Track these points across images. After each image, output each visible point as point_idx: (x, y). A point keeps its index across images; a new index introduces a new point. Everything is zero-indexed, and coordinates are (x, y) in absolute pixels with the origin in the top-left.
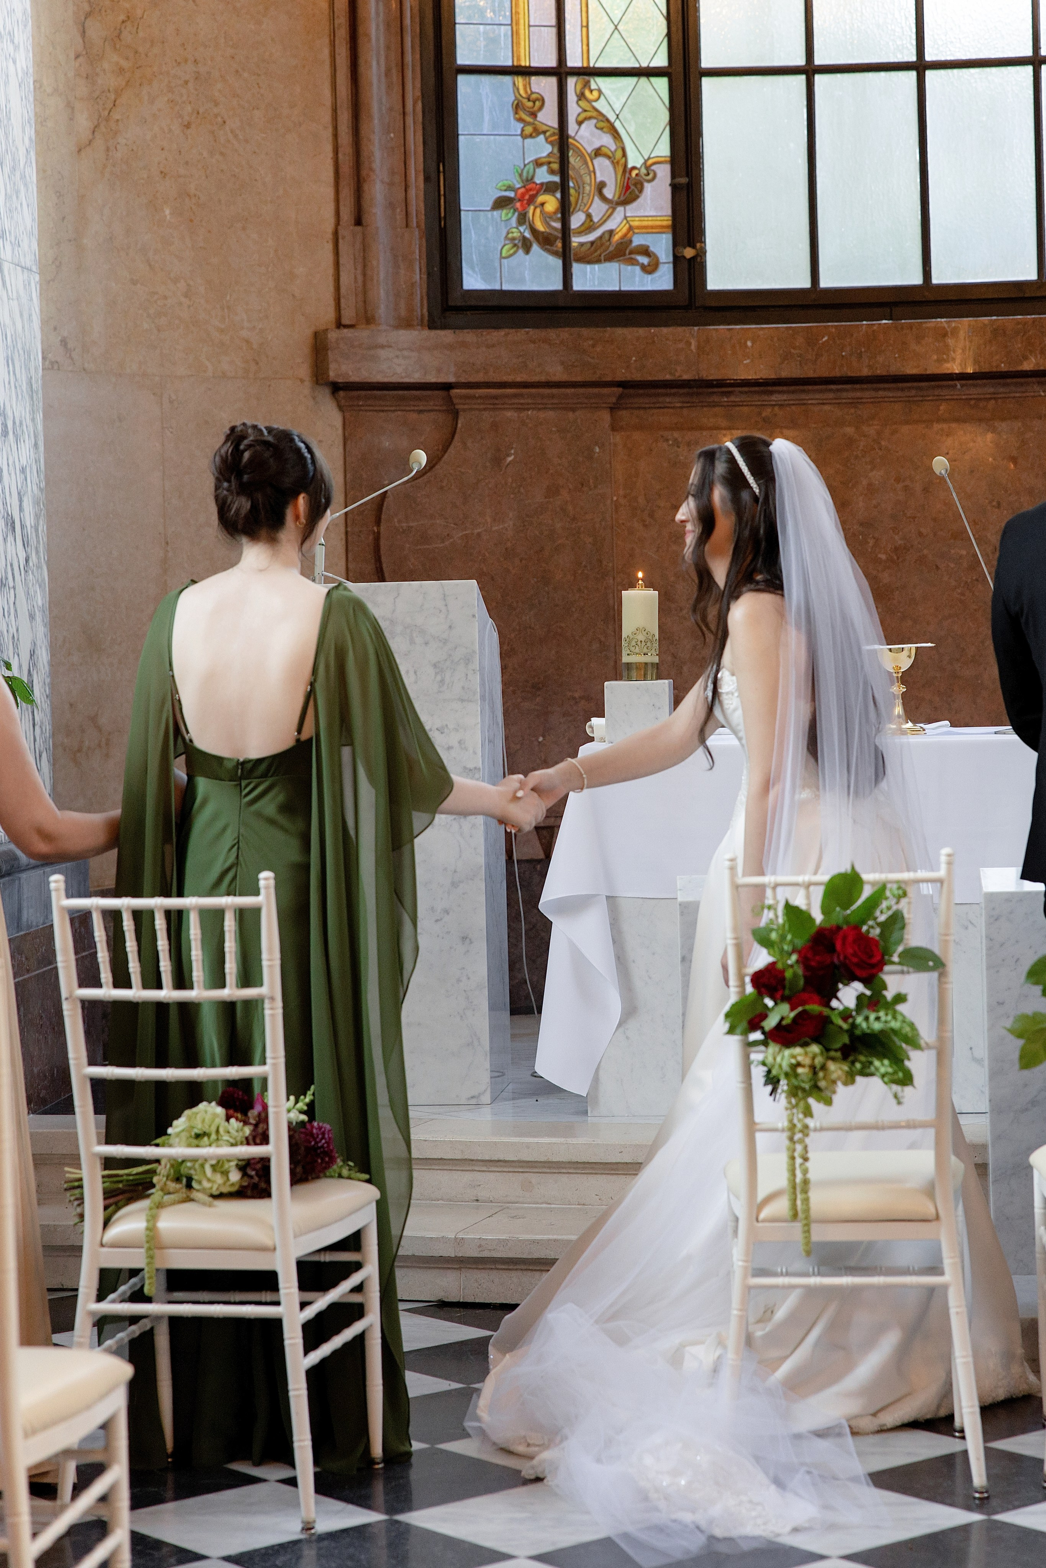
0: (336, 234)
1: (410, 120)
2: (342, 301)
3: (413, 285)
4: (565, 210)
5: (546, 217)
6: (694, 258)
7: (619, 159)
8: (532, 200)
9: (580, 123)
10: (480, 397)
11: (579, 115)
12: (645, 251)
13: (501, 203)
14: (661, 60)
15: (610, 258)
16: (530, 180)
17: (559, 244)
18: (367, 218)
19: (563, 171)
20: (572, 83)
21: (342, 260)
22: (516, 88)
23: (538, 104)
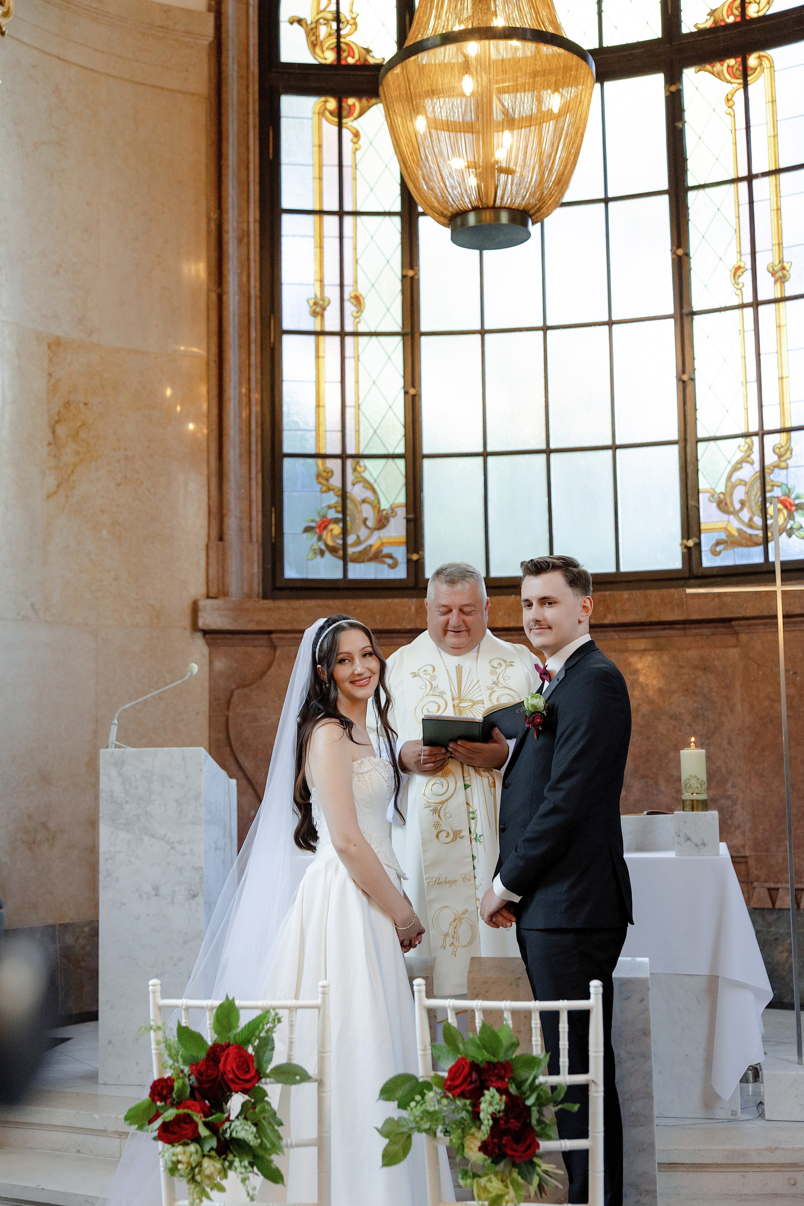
0: (207, 546)
1: (254, 483)
2: (210, 584)
3: (252, 575)
4: (345, 532)
5: (334, 537)
6: (417, 561)
7: (376, 505)
8: (325, 527)
9: (354, 485)
10: (288, 639)
11: (353, 480)
12: (390, 556)
13: (308, 529)
14: (401, 450)
15: (370, 560)
16: (325, 516)
17: (341, 553)
18: (226, 537)
19: (344, 511)
20: (349, 462)
21: (210, 560)
22: (317, 465)
23: (330, 474)
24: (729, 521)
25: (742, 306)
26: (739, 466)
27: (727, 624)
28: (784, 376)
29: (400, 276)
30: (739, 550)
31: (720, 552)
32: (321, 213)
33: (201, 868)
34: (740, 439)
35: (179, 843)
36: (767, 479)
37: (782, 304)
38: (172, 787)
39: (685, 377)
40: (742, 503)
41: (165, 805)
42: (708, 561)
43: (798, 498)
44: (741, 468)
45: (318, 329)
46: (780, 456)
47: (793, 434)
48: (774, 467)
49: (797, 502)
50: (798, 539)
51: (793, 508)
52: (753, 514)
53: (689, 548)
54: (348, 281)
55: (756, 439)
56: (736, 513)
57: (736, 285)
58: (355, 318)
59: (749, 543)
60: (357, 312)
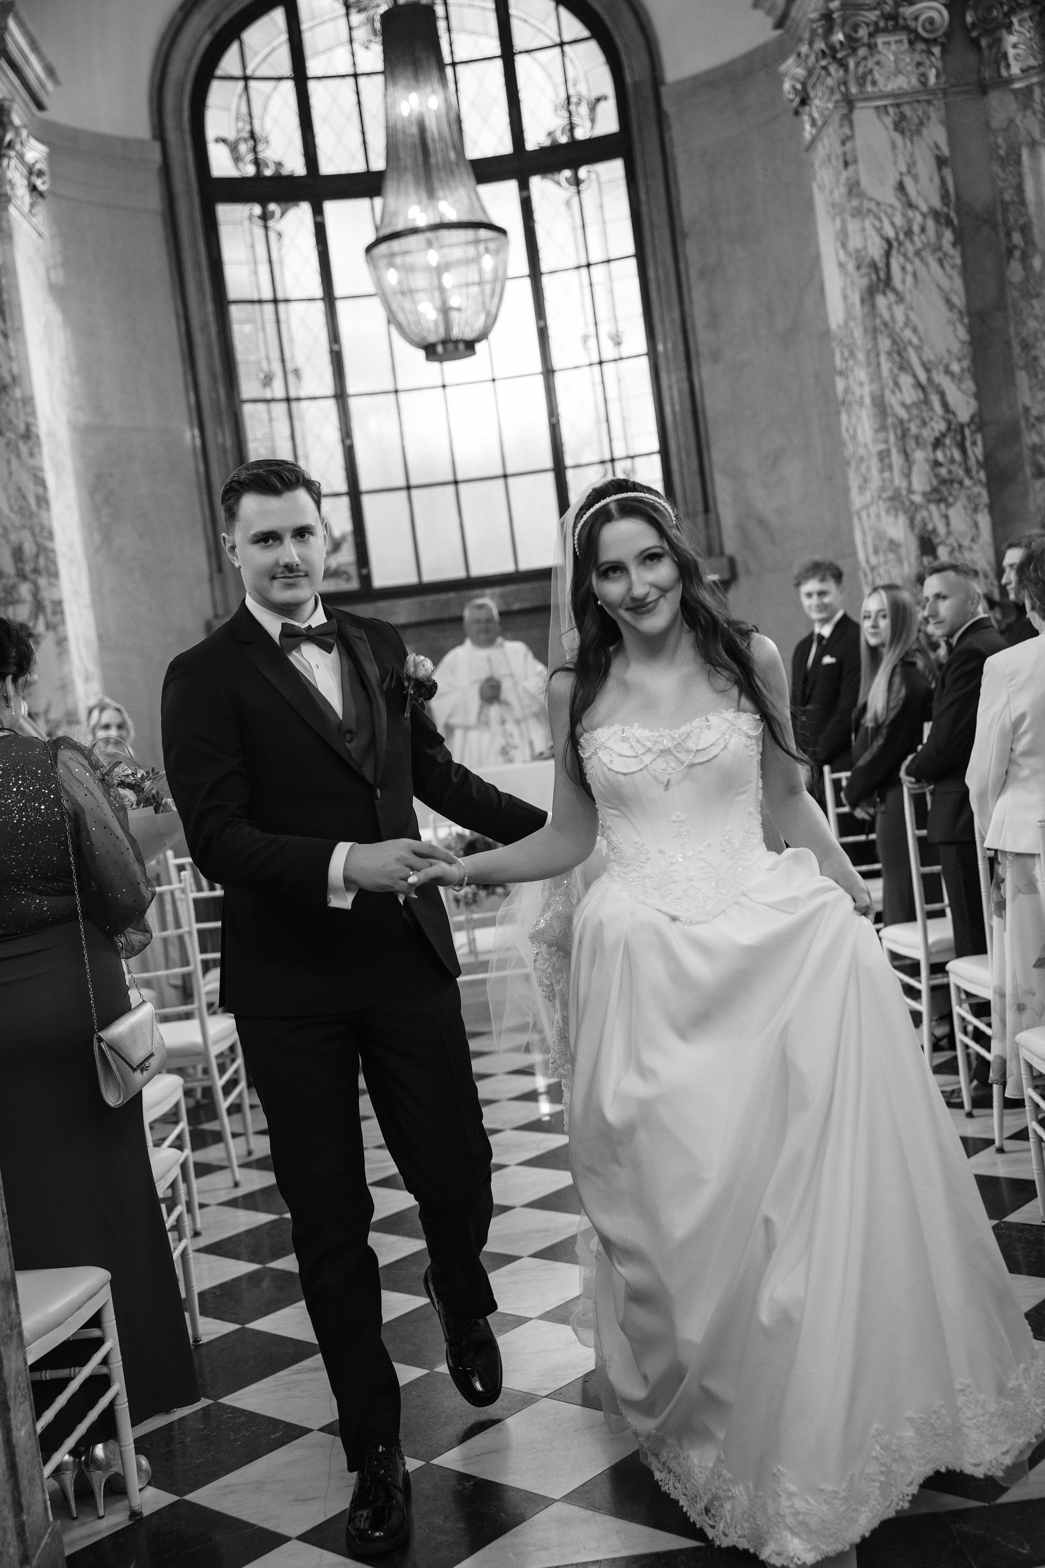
0: (210, 577)
2: (217, 607)
6: (367, 574)
12: (346, 573)
14: (344, 489)
18: (224, 569)
21: (214, 588)
25: (591, 364)
29: (328, 351)
32: (260, 302)
34: (598, 465)
37: (620, 362)
39: (554, 420)
45: (268, 397)
54: (288, 357)
55: (609, 465)
57: (585, 349)
58: (297, 386)
60: (297, 382)
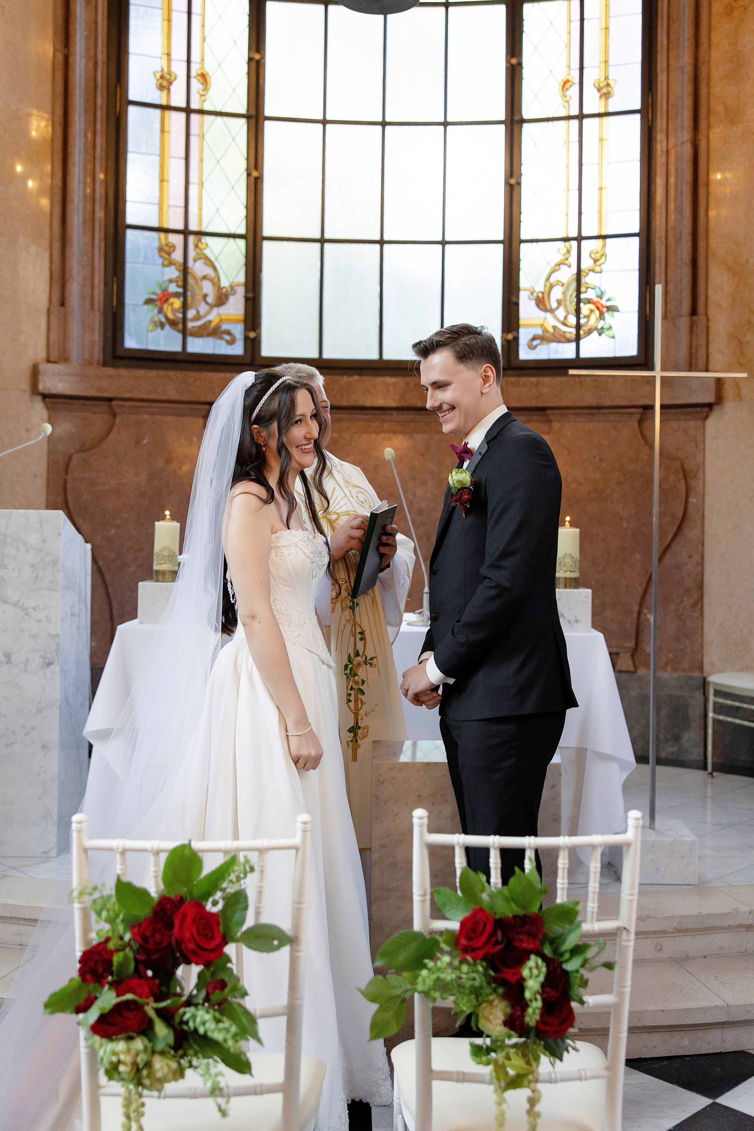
0: (48, 311)
1: (96, 251)
2: (51, 349)
3: (93, 342)
4: (185, 307)
5: (174, 311)
6: (254, 338)
7: (216, 282)
8: (166, 300)
9: (195, 261)
10: (130, 406)
11: (195, 256)
12: (228, 333)
13: (149, 301)
14: (242, 231)
15: (209, 335)
16: (165, 290)
17: (181, 326)
18: (67, 302)
19: (185, 285)
20: (191, 239)
21: (51, 325)
22: (160, 239)
23: (172, 249)
24: (545, 318)
25: (569, 118)
26: (558, 268)
27: (541, 412)
28: (604, 186)
29: (247, 59)
30: (553, 345)
31: (536, 346)
33: (57, 635)
34: (560, 242)
35: (34, 609)
36: (583, 280)
37: (606, 118)
38: (27, 551)
39: (513, 181)
40: (559, 302)
41: (19, 570)
42: (525, 354)
43: (609, 300)
44: (560, 269)
45: (164, 103)
46: (595, 261)
47: (608, 241)
48: (590, 271)
49: (609, 304)
50: (607, 338)
51: (605, 310)
52: (568, 313)
53: (509, 342)
54: (195, 57)
55: (574, 244)
56: (552, 311)
57: (564, 98)
58: (202, 95)
59: (563, 340)
60: (203, 90)
